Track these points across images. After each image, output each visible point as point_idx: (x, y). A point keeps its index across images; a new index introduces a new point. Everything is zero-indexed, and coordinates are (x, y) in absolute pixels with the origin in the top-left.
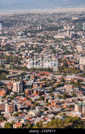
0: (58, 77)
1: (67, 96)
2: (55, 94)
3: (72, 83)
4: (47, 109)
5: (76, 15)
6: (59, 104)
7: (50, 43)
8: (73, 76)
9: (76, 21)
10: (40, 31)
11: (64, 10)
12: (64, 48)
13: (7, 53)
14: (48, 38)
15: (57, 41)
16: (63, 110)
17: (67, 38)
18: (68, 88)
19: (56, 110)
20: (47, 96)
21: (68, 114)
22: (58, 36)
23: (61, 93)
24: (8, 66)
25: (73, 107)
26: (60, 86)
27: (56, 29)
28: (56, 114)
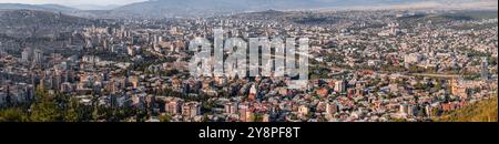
0: (382, 76)
1: (392, 96)
2: (379, 94)
3: (397, 81)
4: (370, 111)
5: (400, 12)
6: (383, 104)
7: (374, 40)
8: (398, 75)
9: (400, 18)
10: (364, 28)
11: (388, 7)
12: (388, 45)
13: (329, 51)
14: (372, 35)
15: (381, 38)
16: (387, 111)
17: (391, 36)
18: (393, 88)
19: (380, 111)
20: (371, 96)
21: (393, 115)
22: (382, 34)
23: (386, 93)
24: (330, 64)
25: (398, 107)
26: (384, 85)
27: (381, 26)
28: (380, 115)
